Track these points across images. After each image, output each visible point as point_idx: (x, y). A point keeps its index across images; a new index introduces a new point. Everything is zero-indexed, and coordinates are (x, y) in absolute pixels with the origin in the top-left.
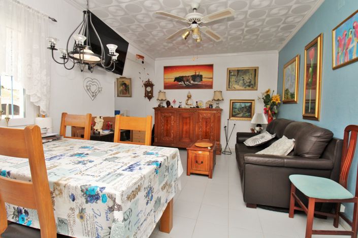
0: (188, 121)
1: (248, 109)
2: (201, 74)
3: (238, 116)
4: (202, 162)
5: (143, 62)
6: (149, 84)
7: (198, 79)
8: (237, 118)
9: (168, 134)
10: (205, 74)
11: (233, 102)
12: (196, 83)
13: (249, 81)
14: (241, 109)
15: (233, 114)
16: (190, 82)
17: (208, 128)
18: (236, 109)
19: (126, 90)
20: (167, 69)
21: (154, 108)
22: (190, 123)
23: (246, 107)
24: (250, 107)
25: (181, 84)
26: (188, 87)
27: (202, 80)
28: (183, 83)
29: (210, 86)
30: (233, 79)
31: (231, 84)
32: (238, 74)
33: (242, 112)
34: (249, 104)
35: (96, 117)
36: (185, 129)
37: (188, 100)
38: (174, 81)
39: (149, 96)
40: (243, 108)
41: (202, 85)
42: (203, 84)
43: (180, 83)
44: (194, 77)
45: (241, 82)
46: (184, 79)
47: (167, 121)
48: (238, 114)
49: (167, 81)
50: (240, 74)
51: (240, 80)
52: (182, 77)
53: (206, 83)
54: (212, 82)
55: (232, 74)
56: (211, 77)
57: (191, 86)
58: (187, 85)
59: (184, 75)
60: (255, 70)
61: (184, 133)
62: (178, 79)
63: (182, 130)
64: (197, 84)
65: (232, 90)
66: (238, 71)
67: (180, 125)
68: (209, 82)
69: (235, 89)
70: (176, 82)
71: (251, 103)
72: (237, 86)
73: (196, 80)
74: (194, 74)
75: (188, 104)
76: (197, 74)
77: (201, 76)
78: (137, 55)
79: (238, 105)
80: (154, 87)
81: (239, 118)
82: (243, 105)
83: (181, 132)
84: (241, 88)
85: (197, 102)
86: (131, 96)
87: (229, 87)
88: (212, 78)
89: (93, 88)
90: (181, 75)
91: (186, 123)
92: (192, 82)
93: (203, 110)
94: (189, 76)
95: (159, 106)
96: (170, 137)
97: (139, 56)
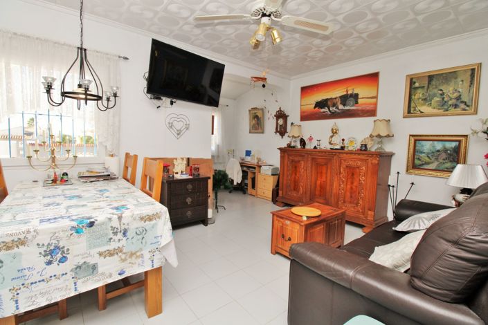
0: (324, 171)
1: (450, 155)
2: (355, 92)
3: (426, 167)
4: (290, 239)
5: (264, 86)
6: (281, 115)
7: (351, 101)
8: (423, 172)
9: (296, 188)
10: (363, 91)
11: (415, 141)
12: (347, 108)
13: (456, 95)
14: (435, 154)
15: (415, 164)
16: (337, 108)
17: (355, 184)
18: (422, 152)
19: (258, 124)
20: (305, 90)
21: (280, 149)
22: (326, 173)
23: (445, 150)
24: (457, 150)
25: (324, 112)
26: (334, 115)
27: (357, 103)
28: (326, 109)
29: (371, 112)
30: (419, 94)
31: (413, 105)
32: (429, 83)
33: (437, 159)
34: (454, 144)
35: (176, 159)
36: (318, 182)
37: (332, 137)
38: (315, 108)
39: (282, 131)
40: (438, 151)
41: (358, 110)
42: (360, 108)
43: (323, 110)
44: (344, 99)
45: (437, 99)
46: (329, 103)
47: (296, 167)
48: (428, 163)
49: (305, 108)
50: (433, 83)
51: (435, 95)
52: (327, 100)
53: (364, 106)
54: (376, 104)
55: (417, 85)
56: (375, 95)
57: (339, 113)
58: (333, 113)
59: (329, 97)
60: (473, 70)
61: (318, 188)
62: (321, 104)
63: (316, 184)
64: (348, 110)
65: (416, 117)
66: (431, 78)
67: (312, 175)
68: (371, 104)
69: (422, 114)
70: (317, 108)
71: (460, 141)
72: (425, 109)
73: (347, 102)
74: (345, 93)
75: (332, 142)
76: (350, 92)
77: (357, 95)
78: (252, 77)
79: (427, 146)
80: (288, 118)
81: (427, 172)
82: (439, 146)
83: (313, 187)
84: (436, 111)
85: (343, 140)
86: (263, 133)
87: (410, 112)
88: (376, 97)
89: (178, 125)
90: (325, 97)
91: (321, 173)
92: (341, 107)
93: (351, 153)
94: (336, 98)
95: (289, 146)
96: (298, 192)
97: (255, 78)
